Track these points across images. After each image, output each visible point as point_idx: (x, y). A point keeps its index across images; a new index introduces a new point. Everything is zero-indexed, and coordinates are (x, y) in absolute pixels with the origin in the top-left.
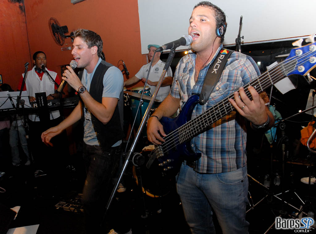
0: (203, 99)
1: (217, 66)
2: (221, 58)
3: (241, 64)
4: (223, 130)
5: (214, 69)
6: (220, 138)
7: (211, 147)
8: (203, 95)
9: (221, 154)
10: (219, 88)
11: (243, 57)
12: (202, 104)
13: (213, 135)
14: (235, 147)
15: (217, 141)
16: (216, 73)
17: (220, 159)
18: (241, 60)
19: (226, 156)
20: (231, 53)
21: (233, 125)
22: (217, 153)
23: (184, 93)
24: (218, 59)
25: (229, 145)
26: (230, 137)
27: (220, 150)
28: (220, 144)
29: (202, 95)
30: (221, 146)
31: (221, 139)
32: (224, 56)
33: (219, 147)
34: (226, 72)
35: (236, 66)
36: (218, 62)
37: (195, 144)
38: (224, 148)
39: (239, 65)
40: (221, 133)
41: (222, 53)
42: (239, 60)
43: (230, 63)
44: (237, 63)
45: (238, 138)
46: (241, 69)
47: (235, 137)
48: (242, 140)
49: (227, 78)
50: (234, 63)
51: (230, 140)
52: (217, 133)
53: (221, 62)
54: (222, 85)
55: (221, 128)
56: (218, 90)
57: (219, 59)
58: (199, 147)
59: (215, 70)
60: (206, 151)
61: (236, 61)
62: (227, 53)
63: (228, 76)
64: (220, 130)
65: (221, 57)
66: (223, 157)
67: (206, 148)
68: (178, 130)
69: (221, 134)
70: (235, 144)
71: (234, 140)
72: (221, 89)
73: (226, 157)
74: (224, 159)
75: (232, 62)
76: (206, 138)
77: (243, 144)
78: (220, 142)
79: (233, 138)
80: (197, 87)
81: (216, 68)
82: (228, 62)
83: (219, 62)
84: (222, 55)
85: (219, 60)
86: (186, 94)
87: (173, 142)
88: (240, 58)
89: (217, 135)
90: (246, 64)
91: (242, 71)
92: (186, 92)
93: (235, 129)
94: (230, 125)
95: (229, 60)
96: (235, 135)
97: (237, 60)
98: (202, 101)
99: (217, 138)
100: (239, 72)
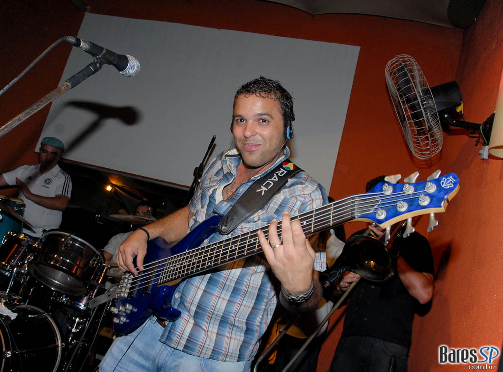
0: (226, 226)
1: (269, 184)
2: (279, 174)
3: (306, 193)
4: (237, 286)
5: (262, 187)
6: (228, 298)
7: (207, 307)
8: (230, 219)
9: (219, 326)
10: (259, 220)
11: (312, 183)
12: (221, 233)
13: (218, 289)
14: (247, 323)
15: (219, 302)
16: (263, 194)
17: (214, 333)
18: (307, 187)
19: (227, 332)
20: (298, 172)
21: (257, 285)
22: (212, 321)
23: (202, 207)
24: (275, 174)
25: (237, 316)
26: (244, 303)
27: (220, 319)
28: (224, 308)
29: (228, 218)
30: (223, 312)
31: (229, 301)
32: (286, 172)
33: (218, 313)
34: (279, 198)
35: (297, 194)
36: (272, 179)
37: (182, 294)
38: (227, 318)
39: (302, 193)
40: (232, 290)
41: (284, 166)
42: (304, 186)
43: (290, 186)
44: (299, 189)
45: (258, 309)
46: (302, 199)
47: (252, 305)
48: (263, 315)
49: (277, 207)
50: (296, 187)
51: (242, 307)
52: (226, 288)
53: (277, 179)
54: (265, 216)
55: (235, 282)
56: (256, 222)
57: (277, 174)
58: (186, 300)
59: (264, 189)
60: (196, 312)
61: (300, 186)
62: (292, 170)
63: (280, 205)
64: (233, 285)
65: (281, 172)
66: (220, 332)
67: (198, 307)
68: (166, 261)
69: (232, 293)
70: (248, 317)
71: (250, 310)
72: (260, 221)
73: (226, 334)
74: (221, 335)
75: (292, 185)
76: (203, 289)
77: (261, 323)
78: (225, 305)
79: (249, 305)
80: (226, 205)
81: (266, 186)
82: (287, 185)
83: (275, 178)
84: (283, 170)
85: (275, 176)
86: (205, 210)
87: (150, 278)
88: (307, 184)
89: (224, 292)
90: (312, 194)
91: (302, 204)
92: (206, 207)
93: (257, 292)
94: (252, 282)
95: (290, 181)
96: (254, 301)
97: (302, 183)
98: (224, 227)
99: (222, 296)
100: (299, 204)
